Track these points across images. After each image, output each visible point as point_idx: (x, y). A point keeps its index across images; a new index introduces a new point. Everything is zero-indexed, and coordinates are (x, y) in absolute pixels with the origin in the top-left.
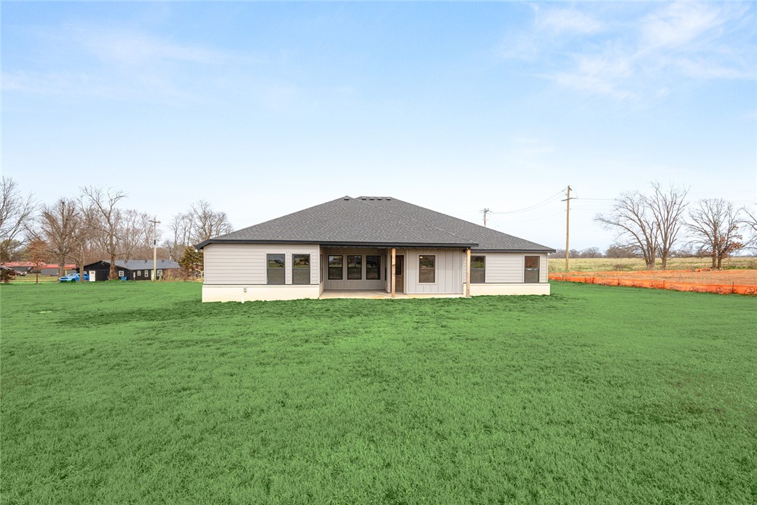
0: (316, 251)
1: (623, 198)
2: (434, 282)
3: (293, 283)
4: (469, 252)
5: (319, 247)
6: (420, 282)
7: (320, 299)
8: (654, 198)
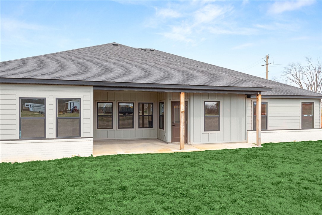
0: (88, 94)
1: (289, 67)
2: (219, 130)
3: (58, 137)
4: (260, 97)
5: (92, 89)
6: (205, 131)
7: (94, 156)
8: (307, 68)
